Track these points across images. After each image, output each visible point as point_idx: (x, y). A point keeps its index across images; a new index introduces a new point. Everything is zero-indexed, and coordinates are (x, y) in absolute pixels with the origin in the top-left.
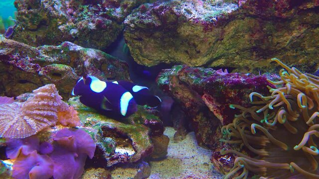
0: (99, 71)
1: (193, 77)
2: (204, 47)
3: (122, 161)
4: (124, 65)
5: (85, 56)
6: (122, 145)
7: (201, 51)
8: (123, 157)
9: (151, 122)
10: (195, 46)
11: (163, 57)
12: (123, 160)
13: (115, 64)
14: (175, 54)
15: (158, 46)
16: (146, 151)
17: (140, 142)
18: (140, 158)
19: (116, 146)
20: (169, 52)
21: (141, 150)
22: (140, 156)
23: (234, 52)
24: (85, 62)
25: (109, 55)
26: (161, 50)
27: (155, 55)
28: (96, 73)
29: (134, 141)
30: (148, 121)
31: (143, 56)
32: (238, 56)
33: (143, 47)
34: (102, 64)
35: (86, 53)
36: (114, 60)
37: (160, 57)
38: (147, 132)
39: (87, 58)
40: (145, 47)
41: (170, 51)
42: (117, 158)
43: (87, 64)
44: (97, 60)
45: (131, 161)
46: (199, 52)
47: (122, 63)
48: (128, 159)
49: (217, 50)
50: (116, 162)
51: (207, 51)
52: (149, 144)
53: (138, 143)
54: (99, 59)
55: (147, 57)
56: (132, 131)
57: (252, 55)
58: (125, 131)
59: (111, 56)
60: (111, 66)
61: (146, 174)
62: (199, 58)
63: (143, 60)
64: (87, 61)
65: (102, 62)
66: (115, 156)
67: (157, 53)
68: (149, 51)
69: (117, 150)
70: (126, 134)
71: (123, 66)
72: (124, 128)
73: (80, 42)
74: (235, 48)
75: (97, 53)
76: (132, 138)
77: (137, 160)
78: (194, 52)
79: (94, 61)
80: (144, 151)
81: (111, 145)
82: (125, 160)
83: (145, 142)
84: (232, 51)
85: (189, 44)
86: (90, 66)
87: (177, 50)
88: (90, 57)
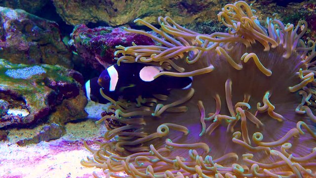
0: (20, 32)
1: (84, 37)
2: (120, 4)
3: (15, 122)
4: (53, 25)
5: (5, 17)
6: (20, 107)
7: (118, 9)
8: (16, 118)
9: (60, 84)
10: (112, 4)
11: (86, 17)
12: (17, 122)
13: (42, 24)
14: (97, 12)
15: (79, 4)
16: (40, 112)
17: (33, 104)
18: (33, 119)
19: (9, 108)
20: (91, 12)
21: (35, 110)
22: (33, 117)
23: (162, 9)
24: (5, 24)
25: (34, 15)
26: (82, 9)
27: (78, 14)
28: (17, 35)
29: (27, 103)
30: (57, 82)
31: (66, 16)
32: (169, 13)
33: (64, 6)
34: (25, 25)
35: (5, 15)
36: (41, 21)
37: (84, 17)
38: (46, 94)
39: (6, 20)
40: (66, 6)
41: (91, 9)
42: (9, 119)
43: (7, 25)
44: (19, 22)
45: (24, 122)
46: (116, 10)
47: (51, 23)
48: (21, 121)
49: (140, 6)
50: (8, 123)
51: (123, 8)
52: (43, 105)
53: (32, 105)
54: (21, 21)
55: (71, 16)
56: (27, 92)
57: (183, 11)
58: (19, 93)
59: (37, 17)
60: (36, 27)
61: (55, 135)
62: (117, 16)
63: (69, 20)
64: (7, 22)
65: (25, 24)
66: (6, 117)
67: (79, 13)
68: (71, 11)
69: (10, 112)
70: (21, 95)
71: (51, 27)
72: (19, 90)
73: (11, 2)
74: (161, 4)
75: (19, 14)
76: (26, 100)
77: (31, 121)
78: (112, 11)
79: (15, 23)
80: (37, 112)
81: (3, 107)
82: (19, 121)
83: (39, 103)
84: (159, 7)
85: (106, 2)
86: (10, 28)
87: (98, 8)
88: (10, 19)
